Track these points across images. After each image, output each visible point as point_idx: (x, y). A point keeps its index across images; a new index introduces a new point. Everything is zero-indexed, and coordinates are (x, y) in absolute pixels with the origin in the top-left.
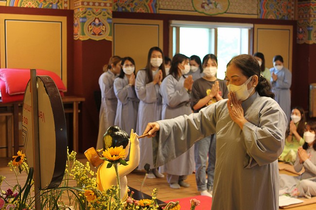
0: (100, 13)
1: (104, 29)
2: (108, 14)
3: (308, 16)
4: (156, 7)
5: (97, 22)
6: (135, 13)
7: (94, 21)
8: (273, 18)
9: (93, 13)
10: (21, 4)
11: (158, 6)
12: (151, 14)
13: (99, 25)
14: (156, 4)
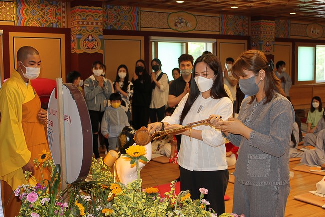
0: (93, 31)
1: (96, 44)
2: (100, 31)
3: (259, 32)
4: (138, 25)
5: (91, 37)
6: (122, 30)
7: (88, 37)
8: (232, 34)
9: (87, 30)
10: (27, 24)
11: (140, 24)
12: (135, 31)
13: (92, 40)
14: (138, 23)
